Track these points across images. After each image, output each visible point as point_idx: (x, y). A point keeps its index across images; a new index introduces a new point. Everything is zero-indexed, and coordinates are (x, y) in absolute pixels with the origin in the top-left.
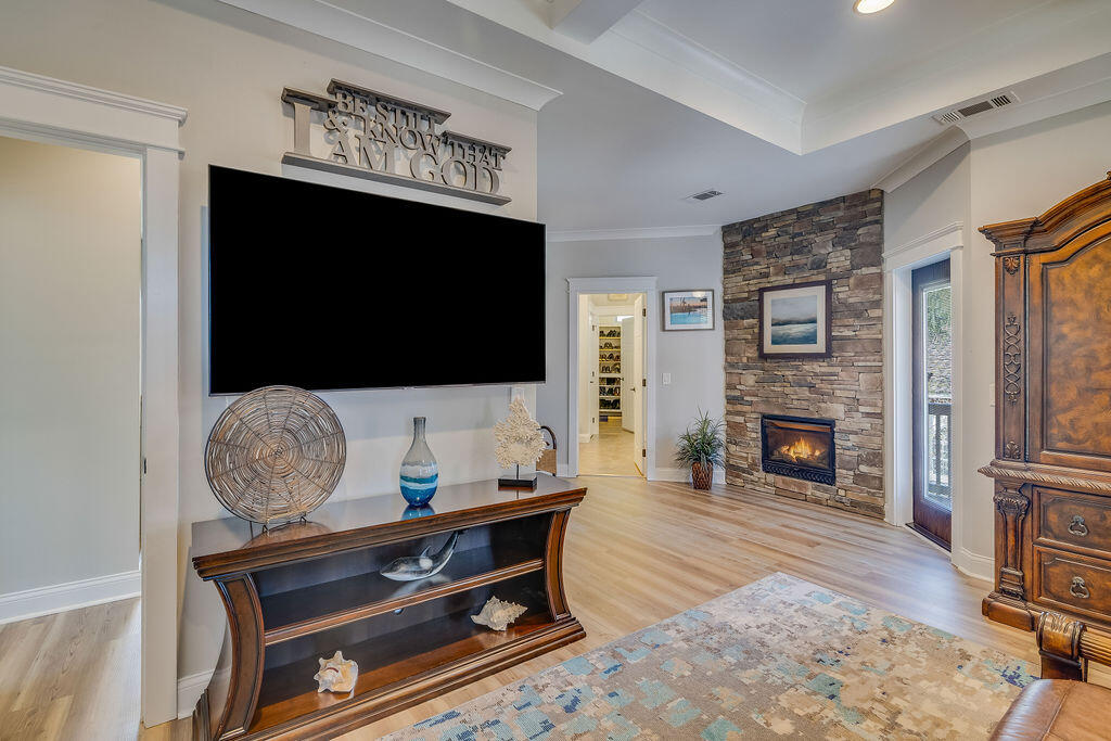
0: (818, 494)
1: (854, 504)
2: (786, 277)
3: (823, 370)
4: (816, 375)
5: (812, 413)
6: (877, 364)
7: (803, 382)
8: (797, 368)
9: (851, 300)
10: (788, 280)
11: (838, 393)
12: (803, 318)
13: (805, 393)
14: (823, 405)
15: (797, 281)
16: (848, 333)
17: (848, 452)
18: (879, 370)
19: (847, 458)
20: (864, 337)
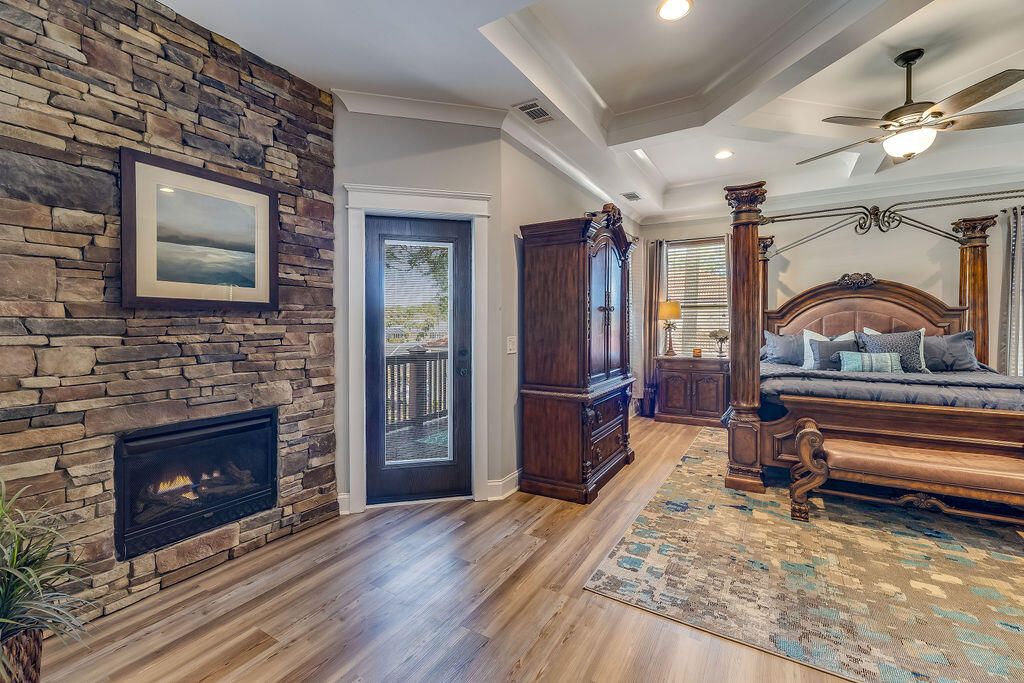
0: (253, 533)
1: (304, 517)
2: (188, 151)
3: (261, 330)
4: (249, 339)
5: (242, 404)
6: (327, 321)
7: (224, 354)
8: (212, 329)
9: (299, 230)
10: (194, 159)
11: (283, 364)
12: (229, 240)
13: (225, 371)
14: (262, 387)
15: (212, 168)
16: (295, 276)
17: (297, 448)
18: (330, 328)
19: (296, 456)
20: (316, 284)
